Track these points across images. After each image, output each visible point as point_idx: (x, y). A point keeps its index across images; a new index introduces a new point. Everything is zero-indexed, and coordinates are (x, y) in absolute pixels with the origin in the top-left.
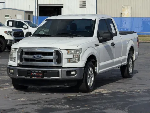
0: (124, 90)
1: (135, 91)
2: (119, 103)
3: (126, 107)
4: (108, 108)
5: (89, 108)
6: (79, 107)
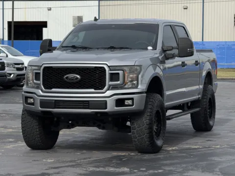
0: (196, 145)
1: (214, 146)
2: (200, 163)
3: (215, 168)
4: (189, 170)
5: (160, 171)
6: (144, 169)
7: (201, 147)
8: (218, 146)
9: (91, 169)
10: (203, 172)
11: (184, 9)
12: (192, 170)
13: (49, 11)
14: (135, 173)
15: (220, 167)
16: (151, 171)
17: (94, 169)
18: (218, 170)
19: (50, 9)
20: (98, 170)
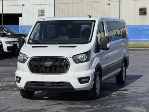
3: (140, 105)
4: (125, 106)
5: (109, 107)
6: (99, 106)
7: (129, 92)
8: (140, 92)
9: (69, 106)
10: (134, 107)
11: (108, 4)
12: (127, 106)
13: (23, 7)
14: (94, 108)
15: (143, 104)
16: (104, 107)
17: (70, 106)
18: (142, 106)
19: (23, 6)
20: (72, 106)
